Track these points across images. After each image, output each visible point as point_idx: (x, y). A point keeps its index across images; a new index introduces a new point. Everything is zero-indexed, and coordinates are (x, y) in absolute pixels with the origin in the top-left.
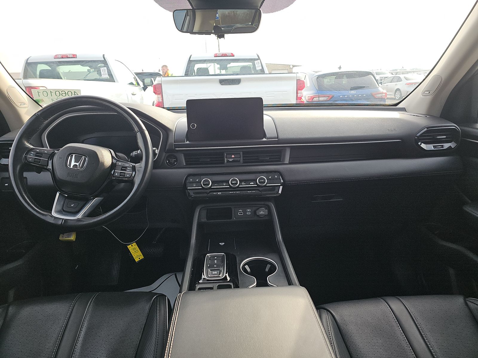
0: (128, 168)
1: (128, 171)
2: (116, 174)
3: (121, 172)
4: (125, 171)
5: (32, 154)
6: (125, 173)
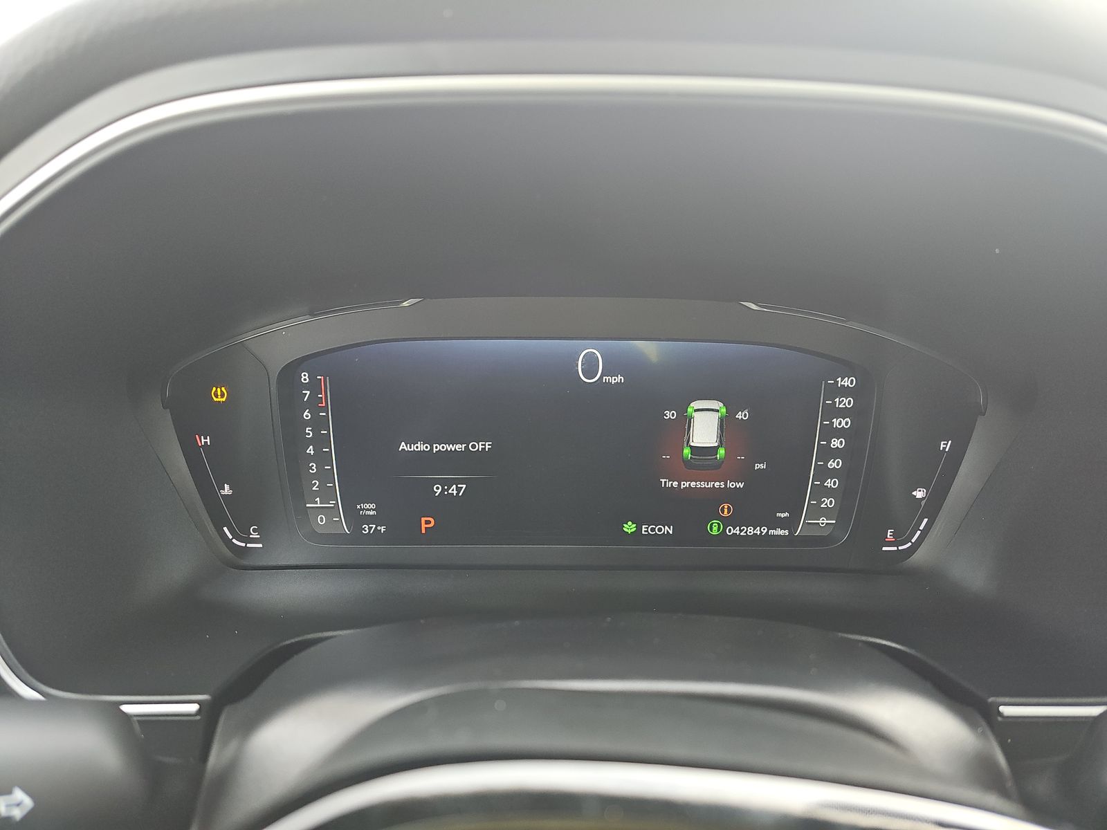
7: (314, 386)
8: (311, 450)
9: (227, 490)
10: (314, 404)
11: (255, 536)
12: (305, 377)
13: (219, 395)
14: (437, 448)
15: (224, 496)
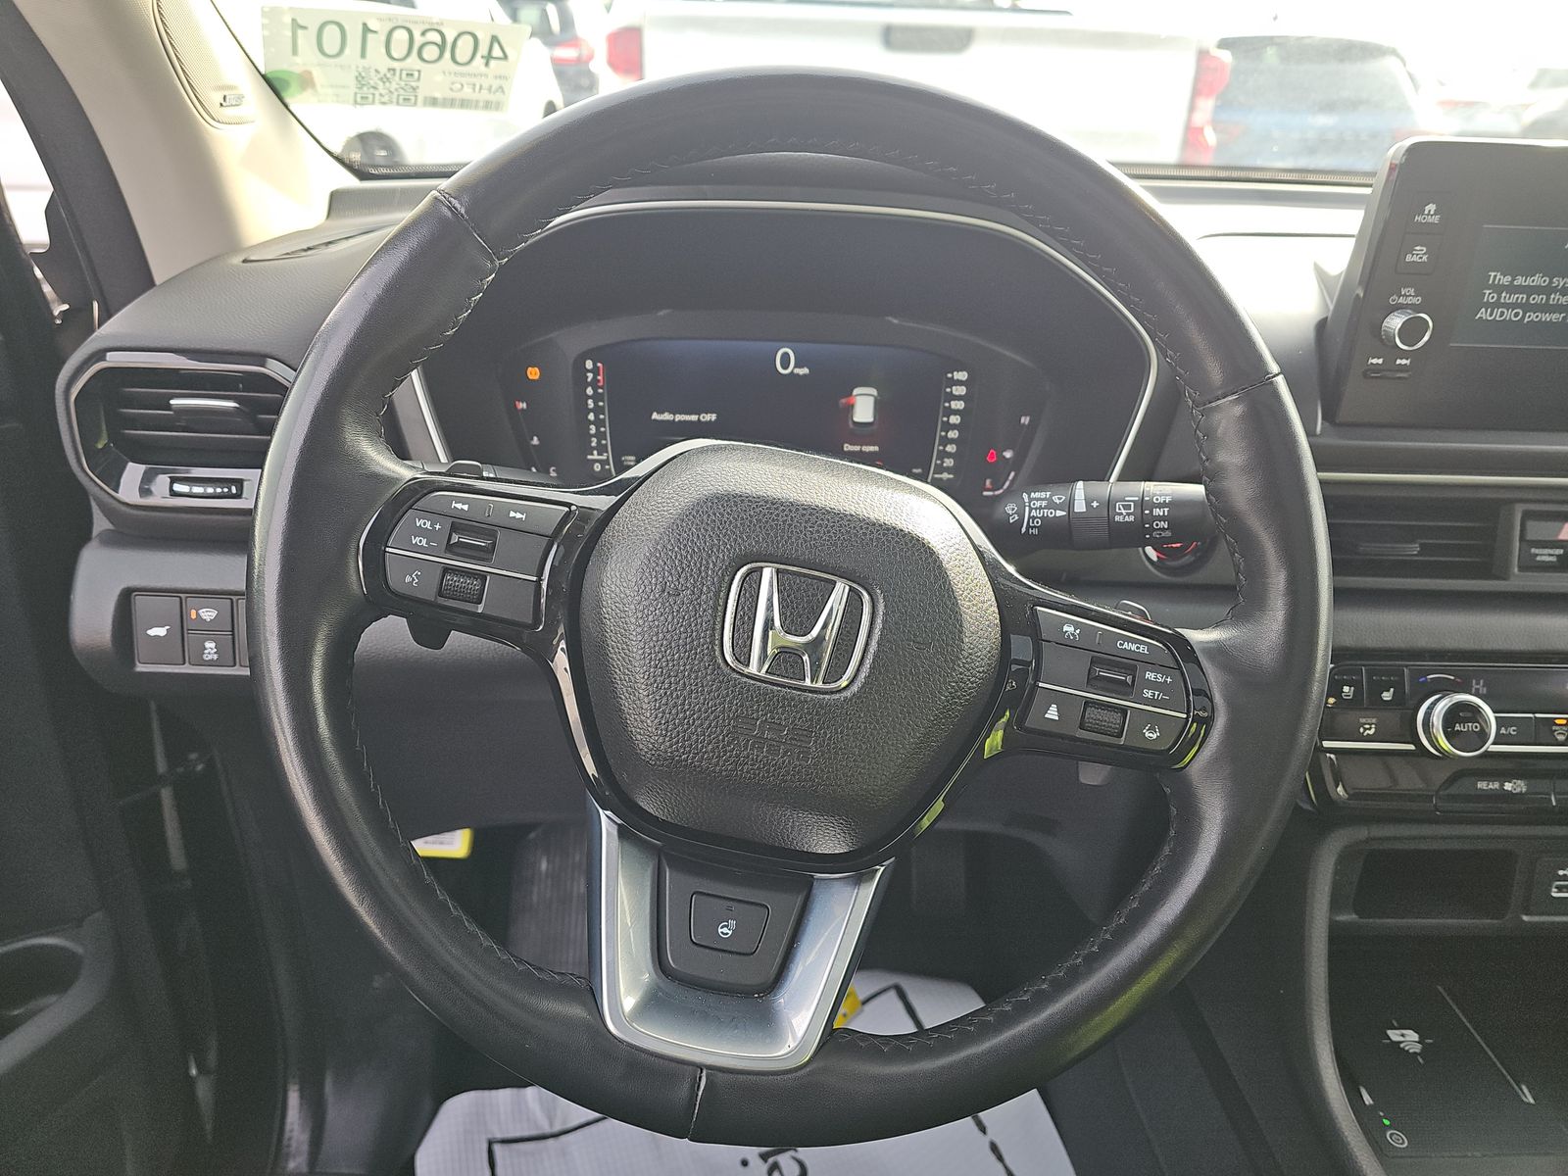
0: (1150, 676)
1: (1148, 694)
2: (1052, 713)
3: (1088, 703)
4: (1125, 696)
5: (422, 532)
6: (1123, 710)
7: (595, 371)
8: (591, 417)
9: (535, 441)
10: (594, 384)
11: (553, 474)
12: (589, 364)
13: (533, 373)
14: (679, 417)
15: (535, 446)
